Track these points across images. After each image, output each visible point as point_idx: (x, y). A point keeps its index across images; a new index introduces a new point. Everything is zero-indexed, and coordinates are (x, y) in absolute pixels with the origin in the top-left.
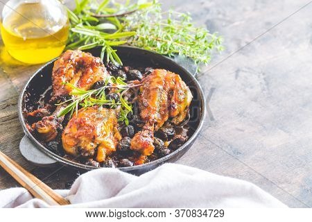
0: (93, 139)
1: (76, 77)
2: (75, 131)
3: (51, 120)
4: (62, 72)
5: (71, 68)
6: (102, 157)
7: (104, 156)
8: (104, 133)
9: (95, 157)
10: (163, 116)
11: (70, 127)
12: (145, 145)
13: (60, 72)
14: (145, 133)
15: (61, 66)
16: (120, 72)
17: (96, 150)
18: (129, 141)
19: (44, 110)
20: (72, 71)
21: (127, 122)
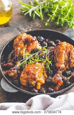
0: (35, 79)
1: (25, 47)
2: (26, 76)
3: (14, 69)
4: (18, 45)
5: (22, 43)
6: (39, 87)
7: (40, 86)
8: (40, 76)
9: (35, 87)
10: (66, 66)
11: (24, 74)
12: (59, 81)
13: (17, 45)
14: (58, 75)
15: (17, 42)
16: (44, 42)
17: (36, 84)
18: (51, 78)
19: (10, 64)
20: (23, 44)
21: (49, 69)
